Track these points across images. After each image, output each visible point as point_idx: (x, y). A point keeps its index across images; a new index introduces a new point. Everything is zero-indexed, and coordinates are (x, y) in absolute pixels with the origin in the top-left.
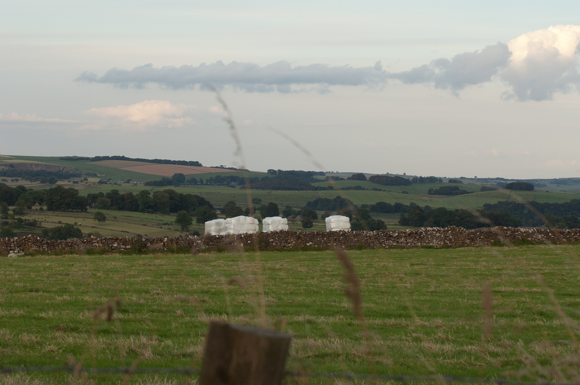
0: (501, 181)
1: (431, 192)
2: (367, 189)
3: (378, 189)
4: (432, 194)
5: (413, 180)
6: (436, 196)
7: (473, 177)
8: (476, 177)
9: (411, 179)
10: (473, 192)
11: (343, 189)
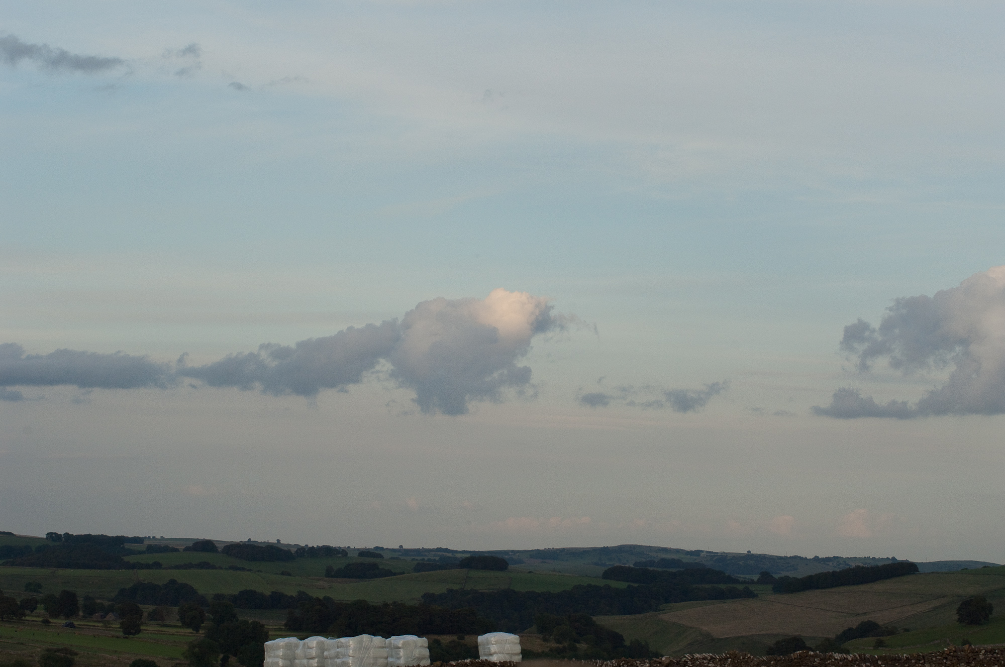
0: (444, 554)
1: (330, 573)
2: (221, 568)
3: (239, 566)
4: (332, 577)
5: (297, 552)
6: (339, 580)
7: (397, 547)
8: (401, 546)
9: (293, 550)
10: (403, 573)
11: (177, 567)
